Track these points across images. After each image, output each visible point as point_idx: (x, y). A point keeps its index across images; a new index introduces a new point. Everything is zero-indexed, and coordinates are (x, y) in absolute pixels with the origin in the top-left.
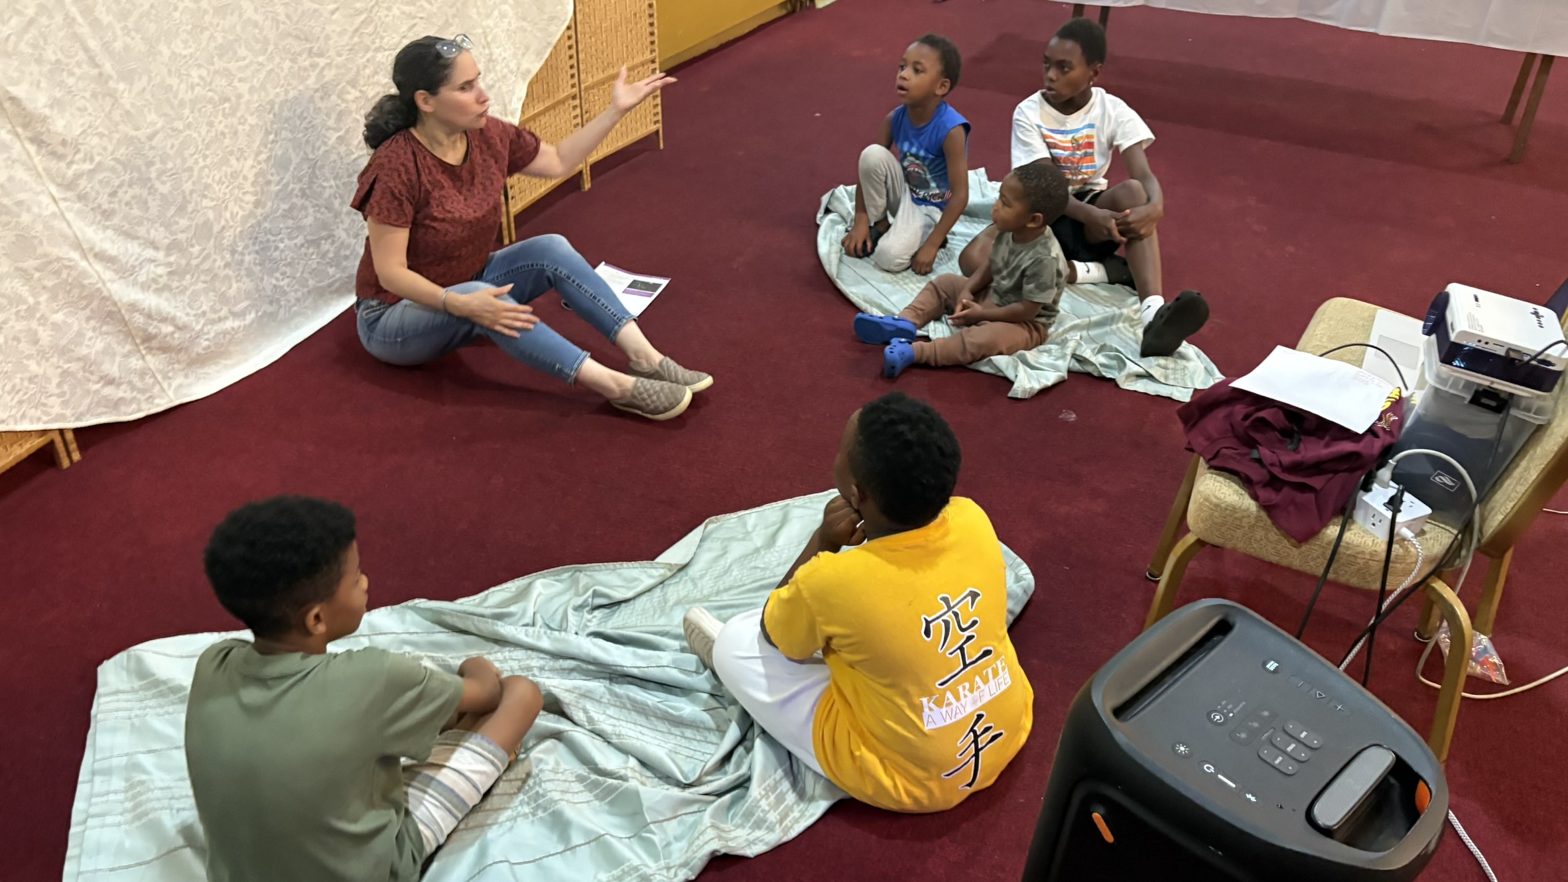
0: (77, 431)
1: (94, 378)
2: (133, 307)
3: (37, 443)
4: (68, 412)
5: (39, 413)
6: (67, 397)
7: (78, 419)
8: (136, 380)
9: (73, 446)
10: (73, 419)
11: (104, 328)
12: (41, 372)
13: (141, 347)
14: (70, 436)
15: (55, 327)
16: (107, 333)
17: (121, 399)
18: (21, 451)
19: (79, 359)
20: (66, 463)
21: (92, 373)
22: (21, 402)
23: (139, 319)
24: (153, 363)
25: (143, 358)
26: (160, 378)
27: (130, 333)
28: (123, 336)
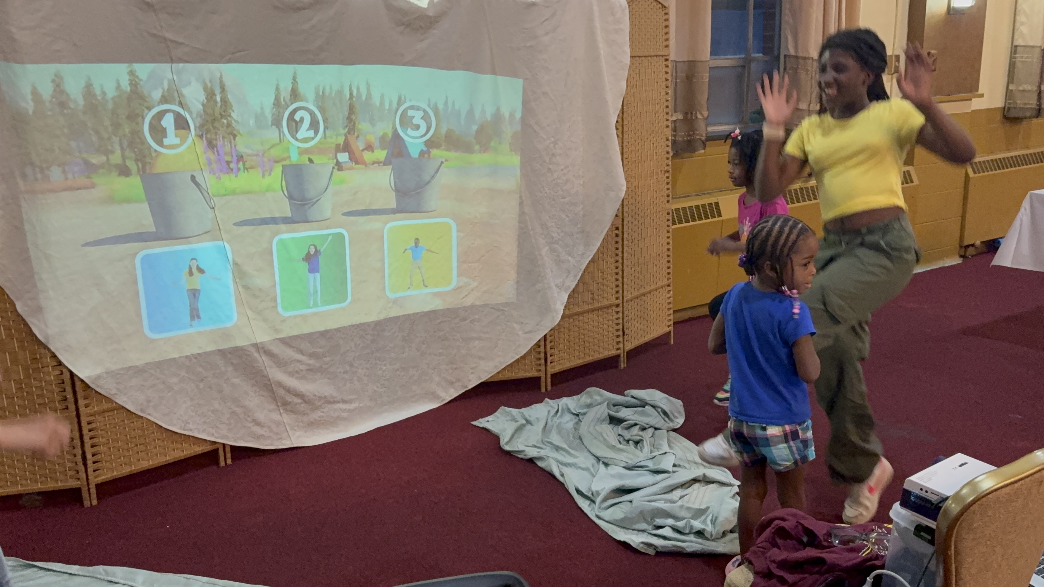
0: (233, 448)
1: (249, 419)
2: (280, 384)
3: (208, 448)
4: (230, 435)
5: (213, 431)
6: (232, 427)
7: (235, 441)
8: (273, 426)
9: (229, 455)
10: (233, 440)
12: (220, 408)
13: (281, 408)
14: (228, 449)
15: (233, 385)
16: (262, 396)
17: (262, 435)
18: (199, 449)
20: (222, 464)
21: (249, 416)
22: (205, 423)
23: (282, 392)
24: (286, 419)
25: (281, 415)
26: (288, 429)
27: (275, 398)
28: (271, 399)
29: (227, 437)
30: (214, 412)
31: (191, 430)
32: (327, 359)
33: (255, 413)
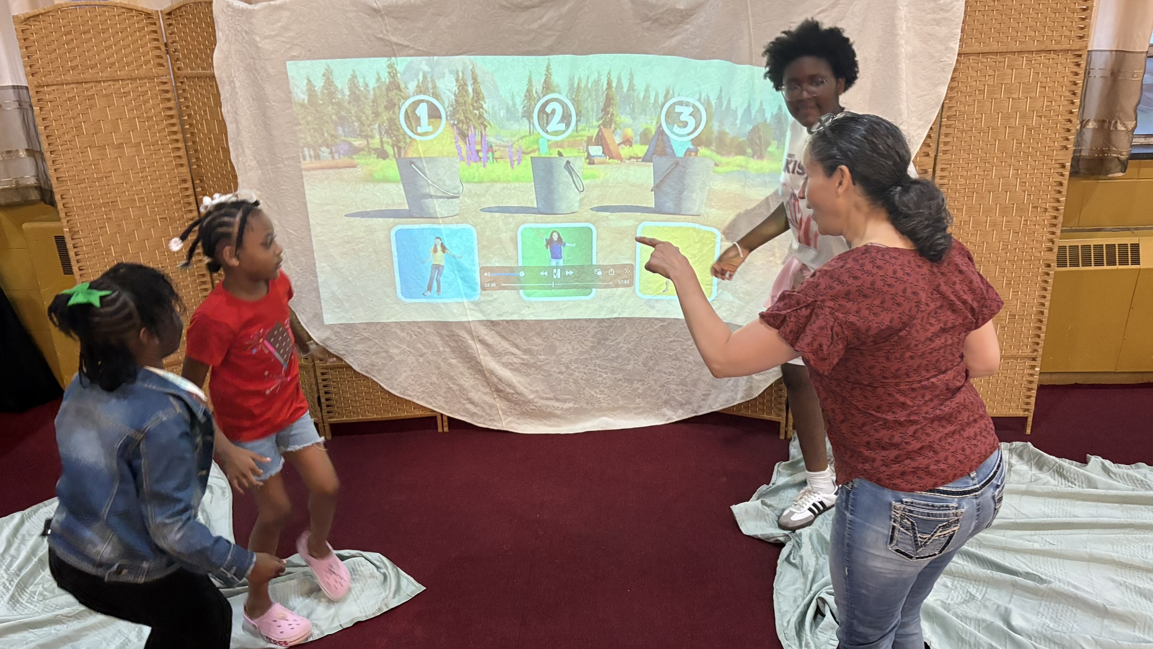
0: (449, 418)
1: (464, 397)
2: (492, 373)
3: (427, 414)
4: (446, 407)
5: (432, 401)
6: (448, 400)
7: (451, 413)
8: (487, 408)
9: (446, 424)
10: (449, 411)
11: (476, 376)
12: (438, 382)
13: (494, 393)
14: (445, 419)
15: (450, 364)
16: (476, 379)
17: (475, 413)
18: (419, 413)
19: (458, 385)
20: (440, 430)
21: (463, 394)
22: (423, 392)
23: (496, 380)
24: (499, 404)
25: (495, 399)
26: (500, 413)
27: (489, 383)
28: (485, 384)
29: (444, 409)
30: (431, 384)
31: (410, 396)
32: (542, 357)
33: (469, 392)
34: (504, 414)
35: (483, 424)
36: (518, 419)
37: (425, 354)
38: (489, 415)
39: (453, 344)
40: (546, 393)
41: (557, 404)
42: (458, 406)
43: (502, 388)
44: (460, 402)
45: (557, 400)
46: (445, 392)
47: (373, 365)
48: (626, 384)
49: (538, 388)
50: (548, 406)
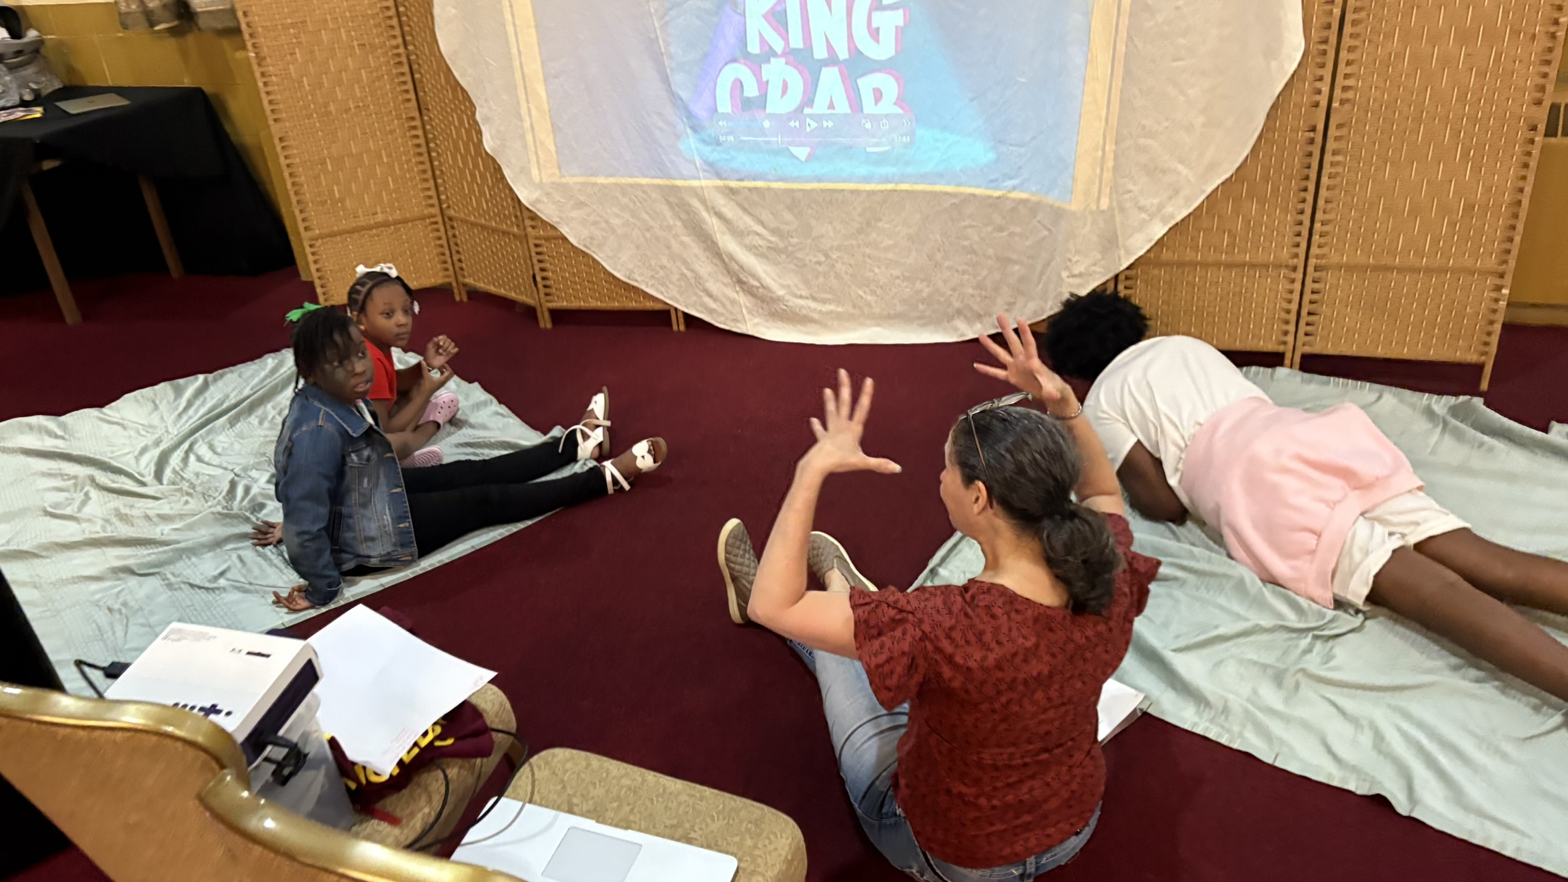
0: (686, 316)
1: (701, 288)
2: (732, 258)
3: (658, 307)
4: (681, 299)
5: (664, 290)
6: (682, 289)
8: (727, 304)
9: (681, 320)
10: (684, 305)
11: (714, 260)
12: (669, 266)
13: (736, 285)
14: (680, 315)
15: (682, 243)
16: (714, 264)
17: (715, 310)
18: (650, 305)
19: (693, 271)
20: (675, 327)
21: (699, 283)
22: (653, 277)
23: (737, 267)
24: (742, 299)
25: (737, 292)
26: (744, 311)
27: (729, 272)
28: (725, 272)
29: (678, 301)
30: (661, 267)
31: (637, 281)
32: (794, 241)
33: (706, 281)
34: (750, 312)
35: (724, 324)
36: (767, 321)
37: (652, 227)
38: (732, 313)
39: (684, 216)
40: (799, 289)
41: (813, 305)
42: (694, 298)
43: (744, 279)
44: (696, 294)
45: (814, 299)
46: (678, 280)
47: (592, 238)
48: (905, 284)
49: (790, 282)
50: (801, 307)
